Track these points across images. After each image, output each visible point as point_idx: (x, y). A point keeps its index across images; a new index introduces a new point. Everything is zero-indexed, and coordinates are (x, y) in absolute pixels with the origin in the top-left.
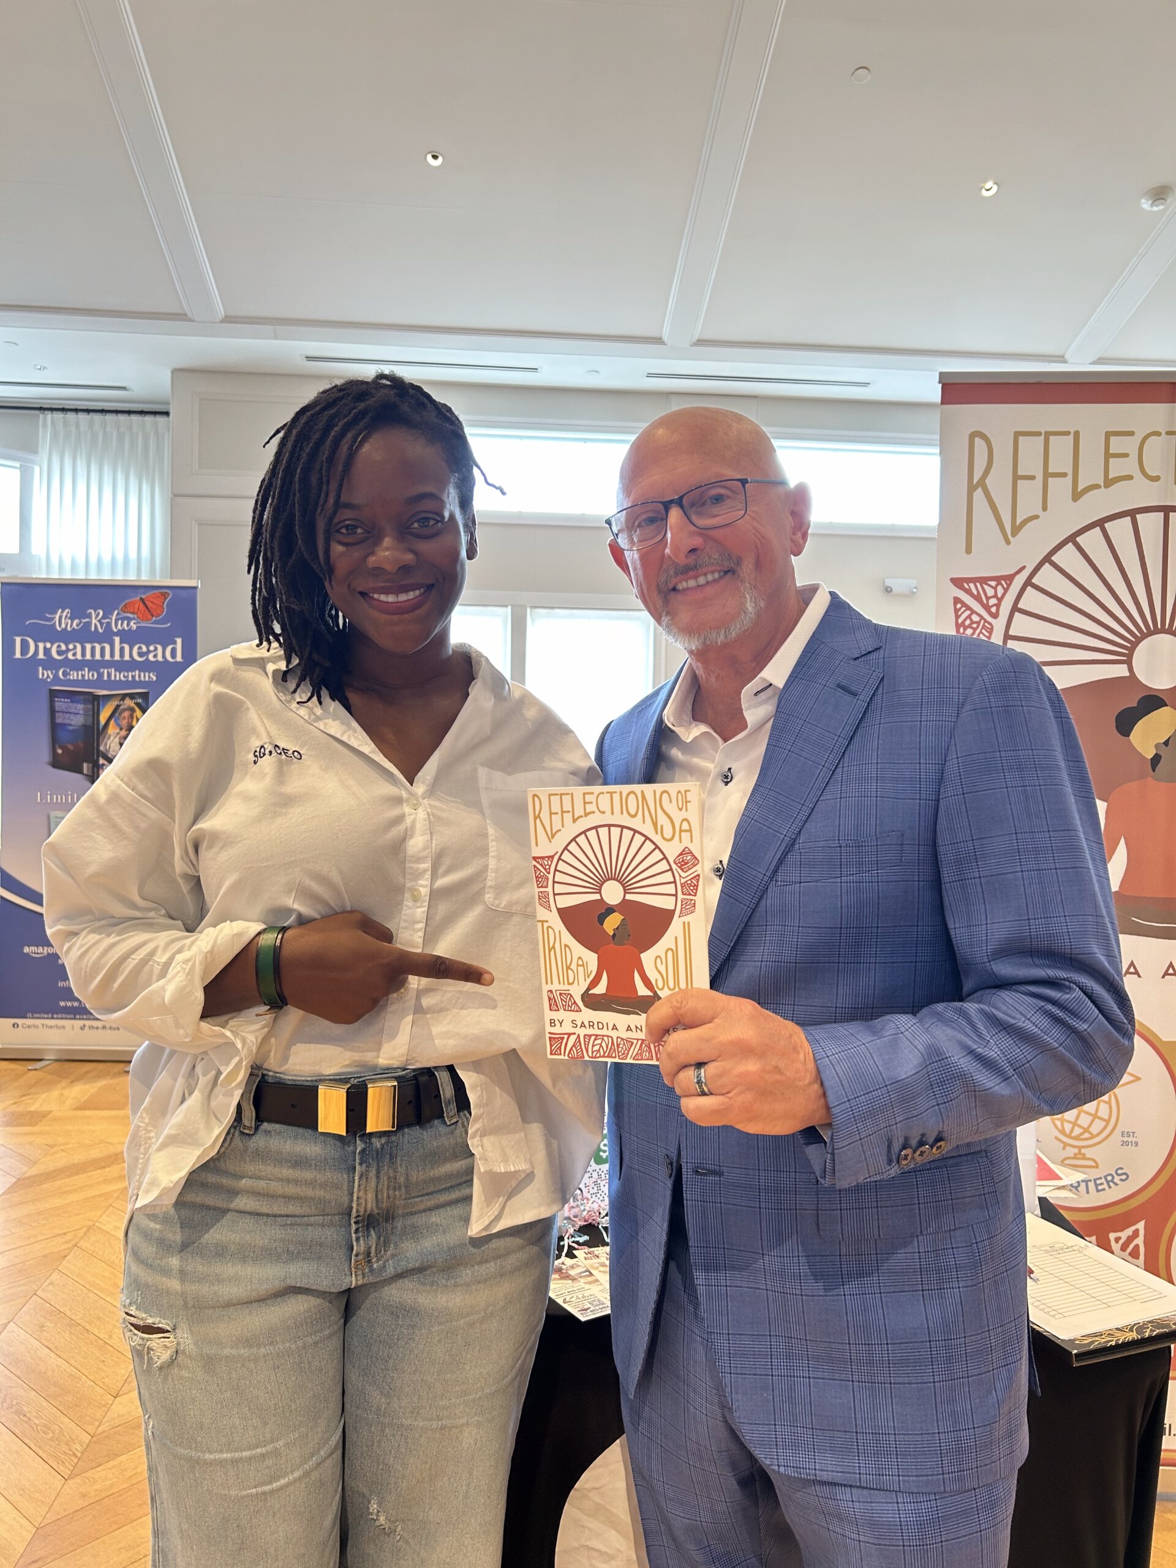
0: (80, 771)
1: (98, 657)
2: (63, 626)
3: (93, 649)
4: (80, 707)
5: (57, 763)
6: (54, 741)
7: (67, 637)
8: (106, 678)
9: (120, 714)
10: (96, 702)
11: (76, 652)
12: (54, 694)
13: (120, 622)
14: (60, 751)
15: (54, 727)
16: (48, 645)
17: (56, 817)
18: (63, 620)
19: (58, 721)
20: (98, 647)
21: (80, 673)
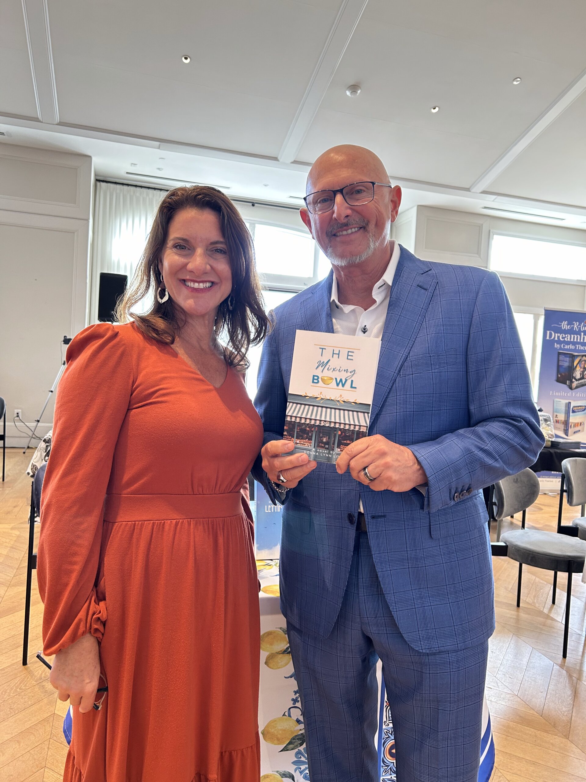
0: (565, 383)
1: (575, 340)
2: (565, 328)
3: (574, 337)
4: (568, 359)
5: (558, 380)
6: (558, 372)
7: (565, 332)
8: (577, 348)
9: (581, 362)
10: (573, 357)
11: (568, 338)
12: (559, 354)
13: (584, 327)
14: (559, 376)
15: (559, 366)
16: (559, 335)
17: (556, 401)
18: (565, 325)
19: (560, 364)
20: (576, 336)
21: (569, 346)
